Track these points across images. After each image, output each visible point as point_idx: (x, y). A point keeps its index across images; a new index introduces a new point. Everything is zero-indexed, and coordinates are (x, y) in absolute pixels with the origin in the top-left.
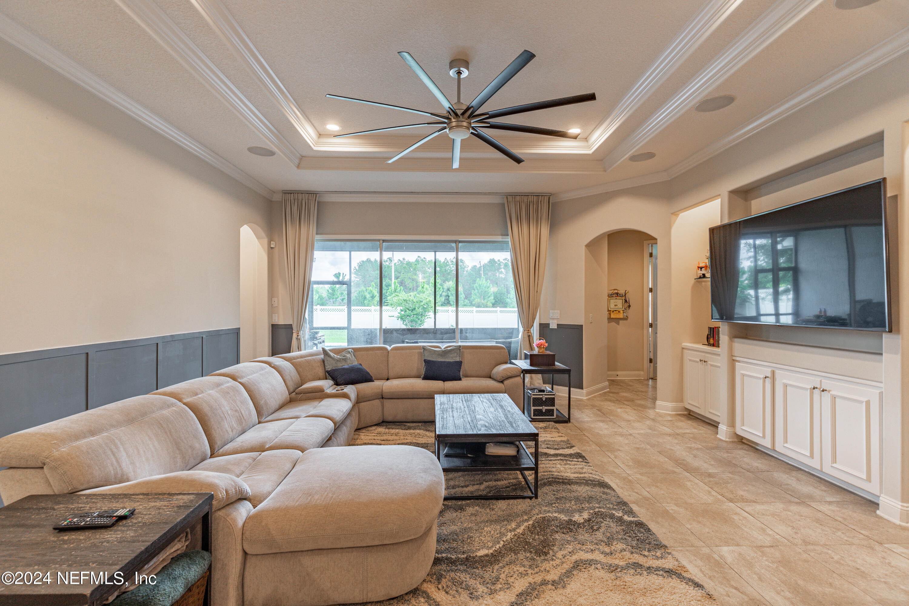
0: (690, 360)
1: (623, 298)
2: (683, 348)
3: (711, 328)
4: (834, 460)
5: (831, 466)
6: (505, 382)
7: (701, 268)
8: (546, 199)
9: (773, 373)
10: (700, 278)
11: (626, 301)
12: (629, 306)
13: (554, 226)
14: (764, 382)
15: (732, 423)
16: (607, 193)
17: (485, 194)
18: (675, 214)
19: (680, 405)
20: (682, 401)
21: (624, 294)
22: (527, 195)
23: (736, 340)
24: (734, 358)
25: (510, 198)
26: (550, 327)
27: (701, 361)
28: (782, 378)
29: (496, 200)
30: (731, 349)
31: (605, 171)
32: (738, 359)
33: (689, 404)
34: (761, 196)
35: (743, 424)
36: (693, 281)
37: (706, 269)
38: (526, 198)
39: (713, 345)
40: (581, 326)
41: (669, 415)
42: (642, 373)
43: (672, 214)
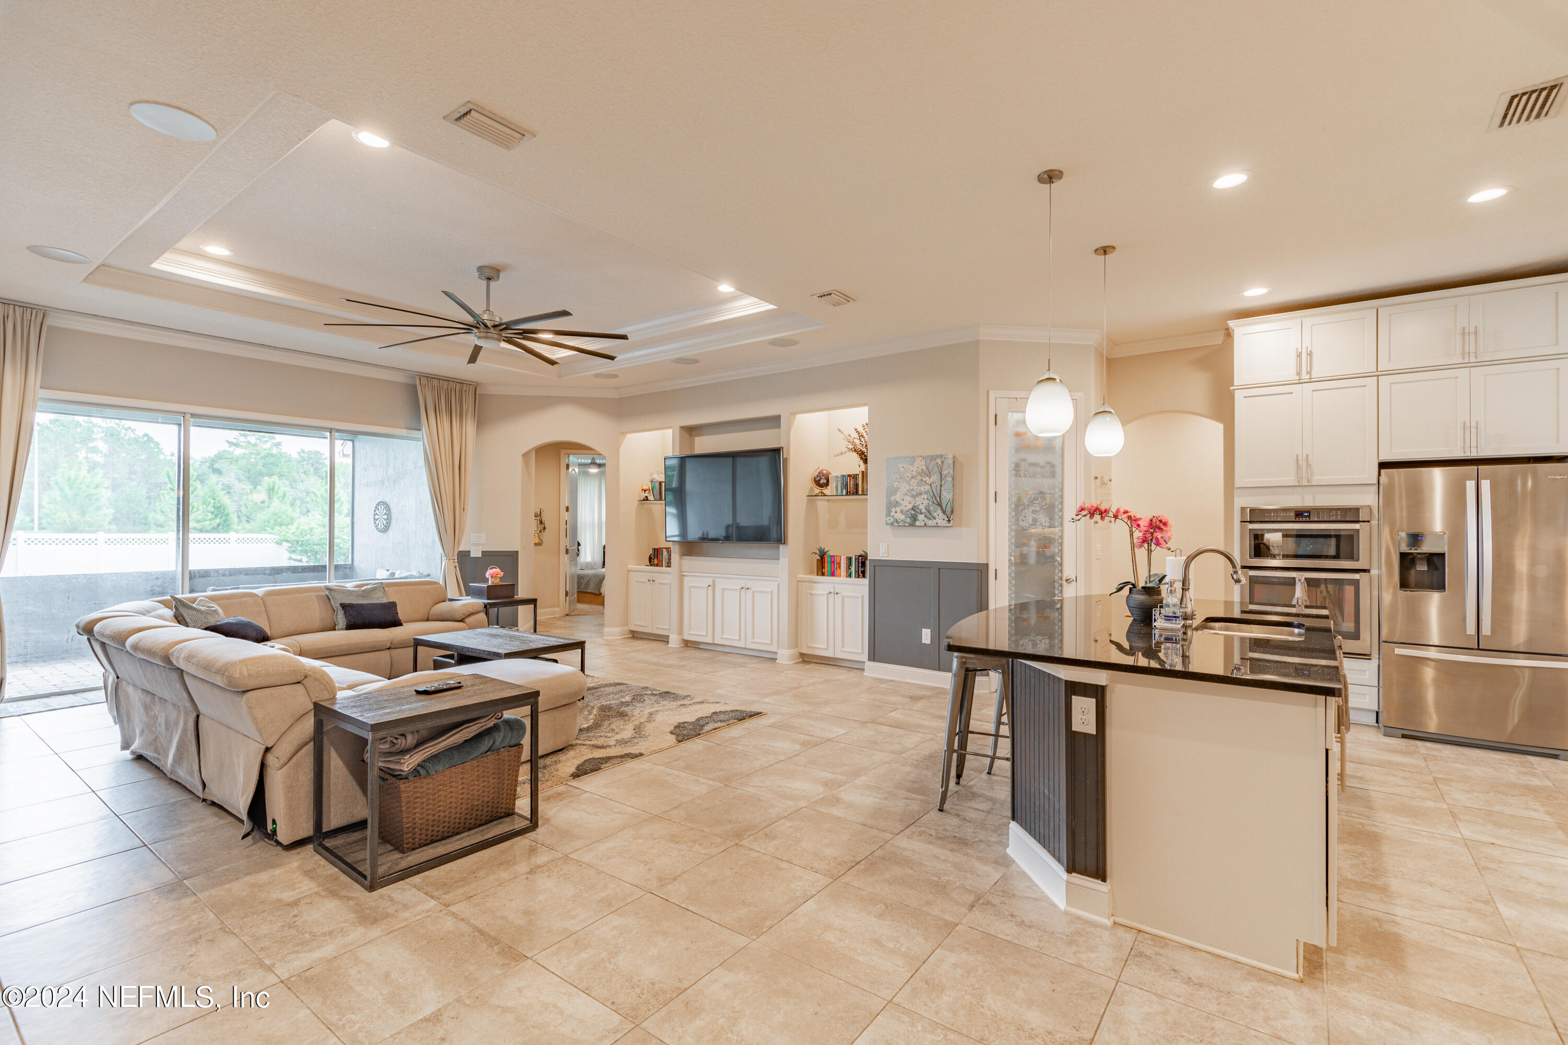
0: (637, 582)
1: (538, 518)
2: (629, 571)
3: (655, 549)
4: (753, 638)
5: (752, 642)
6: (467, 620)
7: (645, 491)
8: (472, 390)
9: (714, 581)
10: (644, 500)
11: (541, 522)
12: (544, 528)
13: (481, 424)
14: (708, 589)
15: (681, 632)
16: (550, 397)
17: (387, 368)
18: (624, 434)
19: (626, 629)
20: (627, 625)
21: (539, 514)
22: (448, 380)
23: (685, 557)
24: (683, 574)
25: (424, 381)
26: (471, 556)
27: (649, 581)
28: (720, 584)
29: (400, 378)
30: (680, 565)
31: (560, 377)
32: (685, 574)
33: (635, 625)
34: (702, 435)
35: (690, 629)
36: (636, 503)
37: (649, 492)
38: (445, 383)
39: (657, 565)
40: (517, 552)
41: (619, 639)
42: (557, 609)
43: (621, 433)
